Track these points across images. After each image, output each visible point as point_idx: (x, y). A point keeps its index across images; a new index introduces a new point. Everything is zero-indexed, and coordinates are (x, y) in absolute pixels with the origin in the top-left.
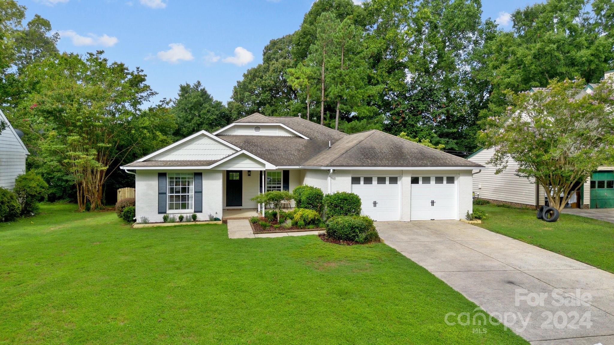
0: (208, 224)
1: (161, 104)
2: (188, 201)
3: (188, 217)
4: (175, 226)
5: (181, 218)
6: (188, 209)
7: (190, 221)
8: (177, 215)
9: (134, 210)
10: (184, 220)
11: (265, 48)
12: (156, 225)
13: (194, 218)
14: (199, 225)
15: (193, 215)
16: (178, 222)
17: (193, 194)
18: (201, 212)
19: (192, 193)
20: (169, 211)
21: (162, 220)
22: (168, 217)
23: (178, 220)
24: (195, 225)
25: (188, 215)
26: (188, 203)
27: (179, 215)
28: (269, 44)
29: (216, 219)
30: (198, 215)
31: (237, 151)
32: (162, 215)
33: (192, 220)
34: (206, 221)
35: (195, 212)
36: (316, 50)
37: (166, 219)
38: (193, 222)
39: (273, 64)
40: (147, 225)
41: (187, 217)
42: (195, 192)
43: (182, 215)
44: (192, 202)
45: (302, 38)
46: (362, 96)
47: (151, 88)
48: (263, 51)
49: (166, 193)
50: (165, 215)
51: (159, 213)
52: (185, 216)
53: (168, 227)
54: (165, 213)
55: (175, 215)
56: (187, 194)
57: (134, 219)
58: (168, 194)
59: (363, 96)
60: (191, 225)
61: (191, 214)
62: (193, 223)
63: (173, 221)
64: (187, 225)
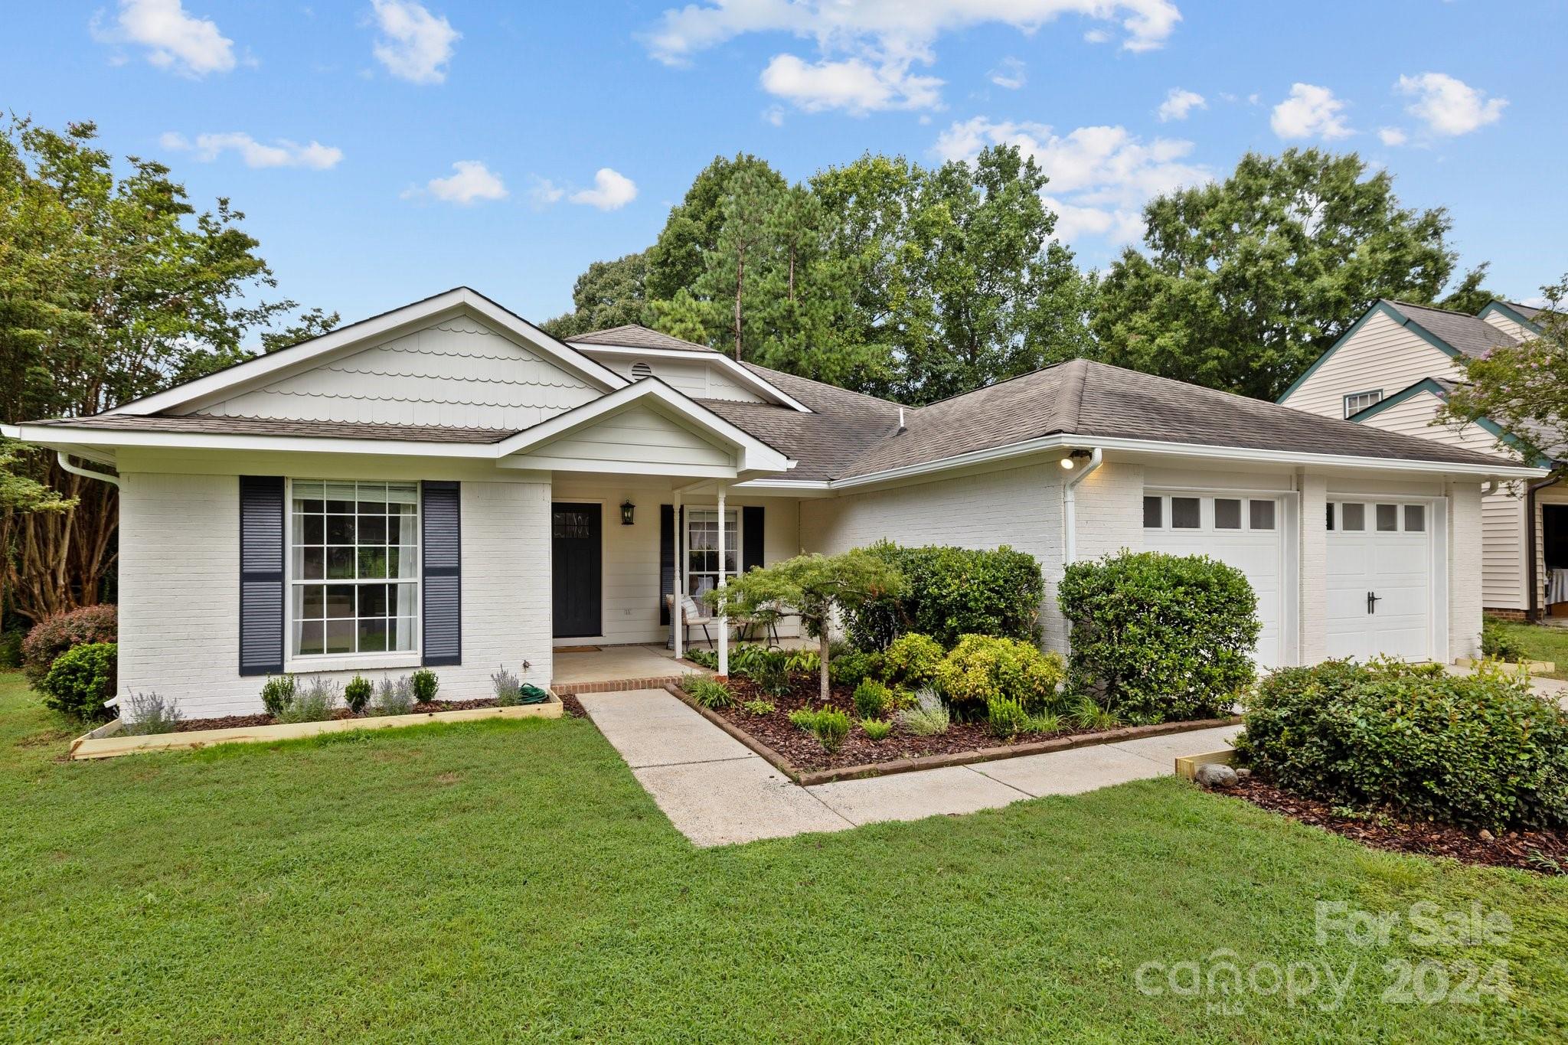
0: (495, 722)
1: (304, 325)
2: (393, 612)
3: (395, 689)
4: (323, 741)
5: (358, 697)
6: (393, 647)
7: (403, 710)
8: (335, 678)
9: (112, 660)
10: (373, 701)
11: (580, 280)
12: (210, 738)
13: (424, 688)
14: (453, 727)
15: (418, 679)
16: (343, 715)
17: (419, 579)
18: (456, 660)
19: (409, 579)
20: (294, 663)
21: (260, 708)
22: (289, 691)
23: (342, 703)
24: (433, 730)
25: (395, 678)
26: (393, 623)
27: (348, 680)
28: (588, 272)
29: (531, 695)
30: (442, 675)
31: (610, 391)
32: (261, 683)
33: (415, 700)
34: (479, 704)
35: (427, 661)
36: (719, 263)
37: (276, 702)
38: (416, 711)
39: (601, 311)
40: (159, 741)
41: (388, 687)
42: (427, 572)
43: (363, 677)
44: (409, 618)
45: (674, 248)
46: (838, 368)
47: (267, 268)
48: (575, 287)
49: (280, 577)
50: (275, 679)
51: (245, 671)
52: (376, 681)
53: (279, 746)
54: (279, 669)
55: (324, 678)
56: (387, 580)
57: (108, 704)
58: (294, 580)
59: (842, 369)
60: (409, 731)
61: (409, 674)
62: (422, 719)
63: (317, 713)
64: (388, 733)
